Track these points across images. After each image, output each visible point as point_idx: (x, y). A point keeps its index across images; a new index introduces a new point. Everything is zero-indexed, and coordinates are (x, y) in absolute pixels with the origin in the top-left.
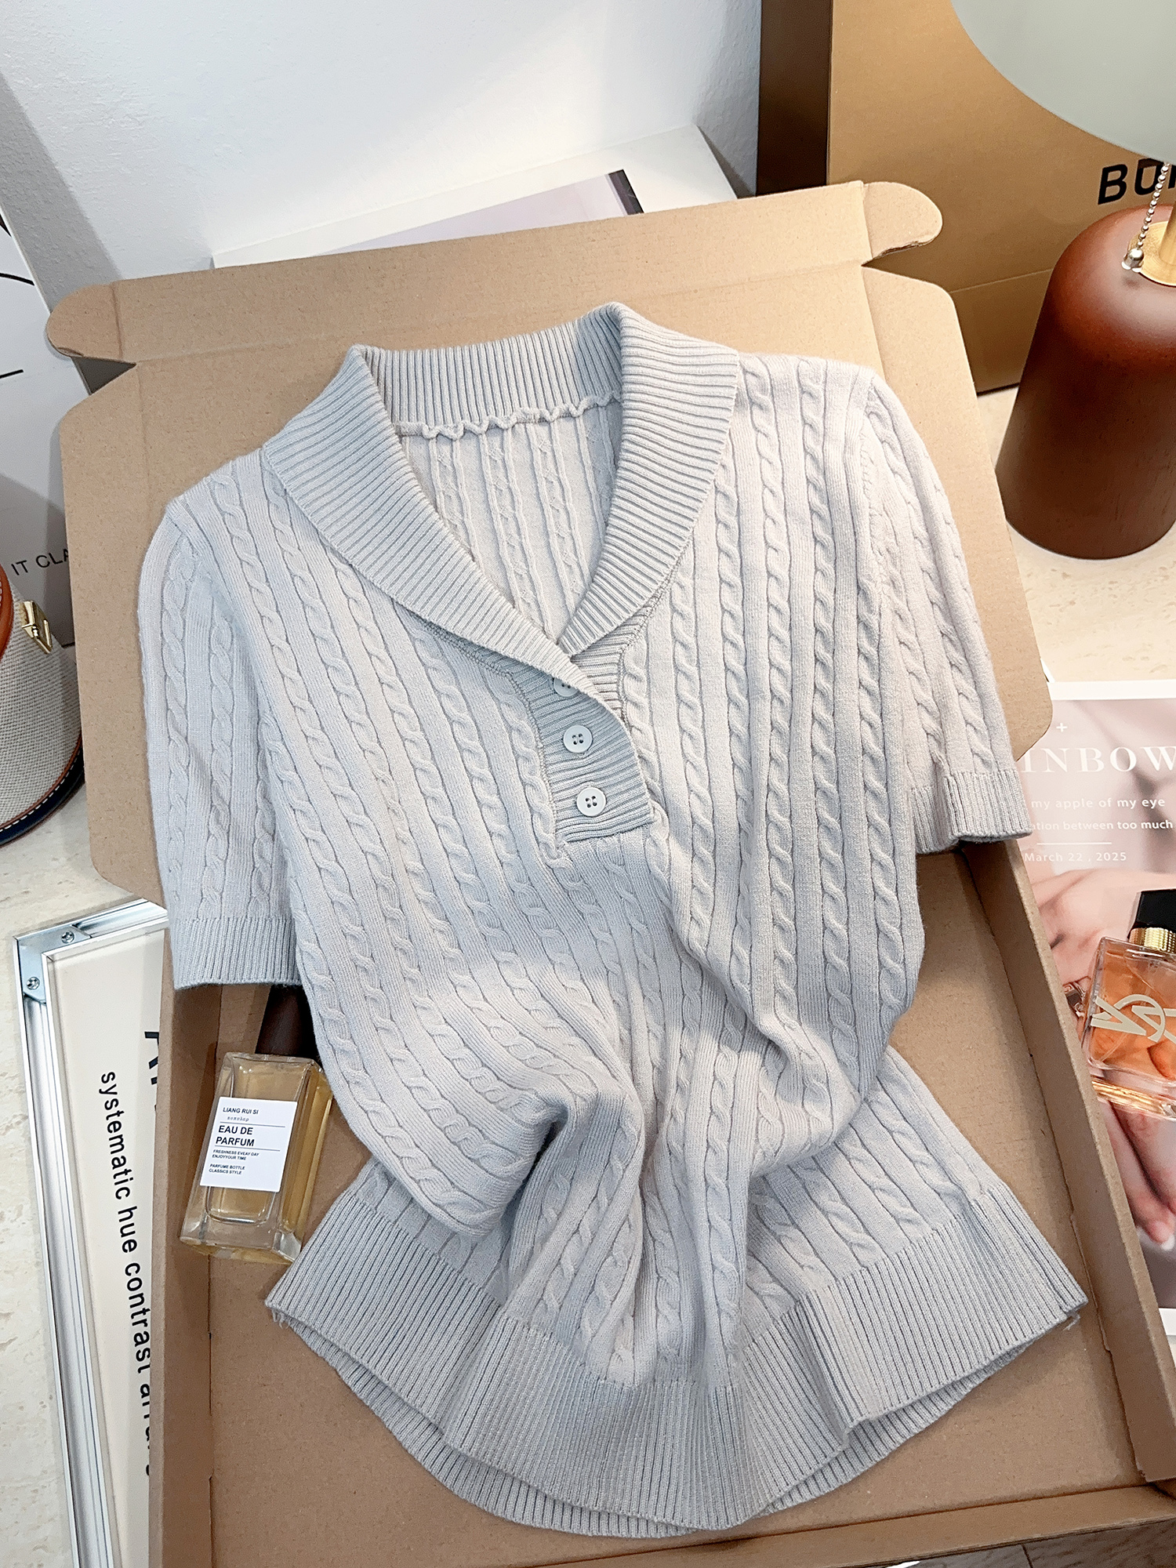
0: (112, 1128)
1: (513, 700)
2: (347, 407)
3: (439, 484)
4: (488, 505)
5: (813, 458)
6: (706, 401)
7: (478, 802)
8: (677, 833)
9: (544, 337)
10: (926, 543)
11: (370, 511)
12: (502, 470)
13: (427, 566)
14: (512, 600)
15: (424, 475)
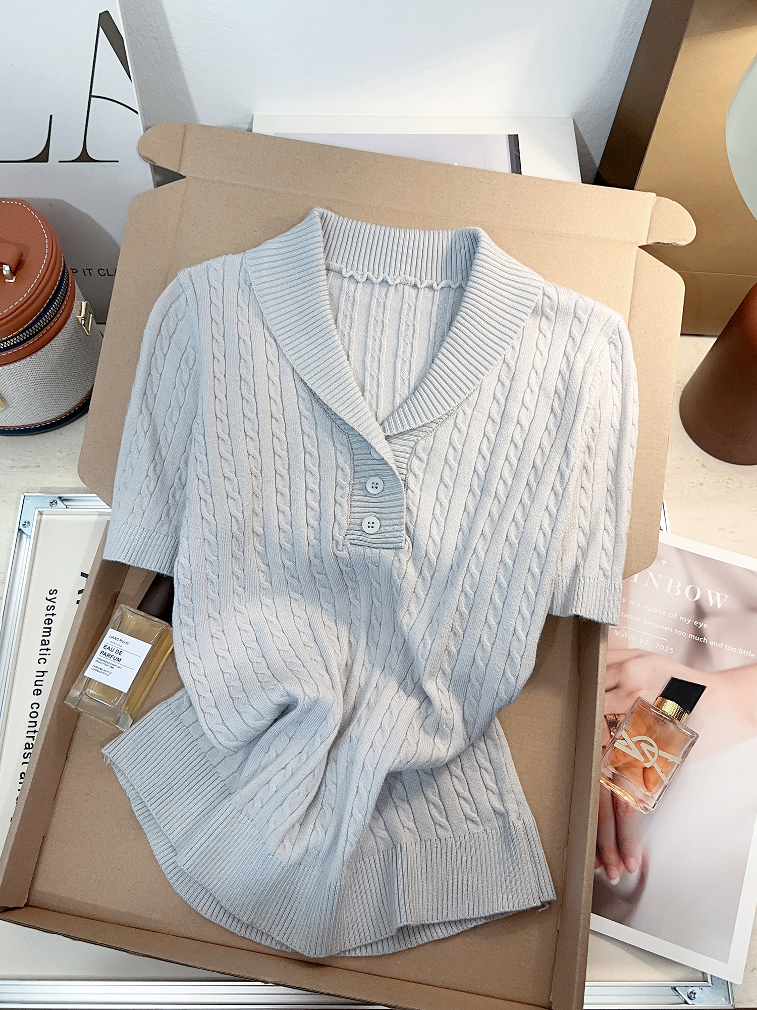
0: (47, 622)
1: (345, 451)
2: (302, 245)
3: (342, 306)
4: (367, 328)
5: (568, 359)
6: (515, 305)
7: (306, 504)
8: (414, 558)
9: (432, 235)
10: (617, 432)
11: (297, 311)
12: (382, 309)
13: (320, 355)
14: (363, 391)
15: (335, 298)
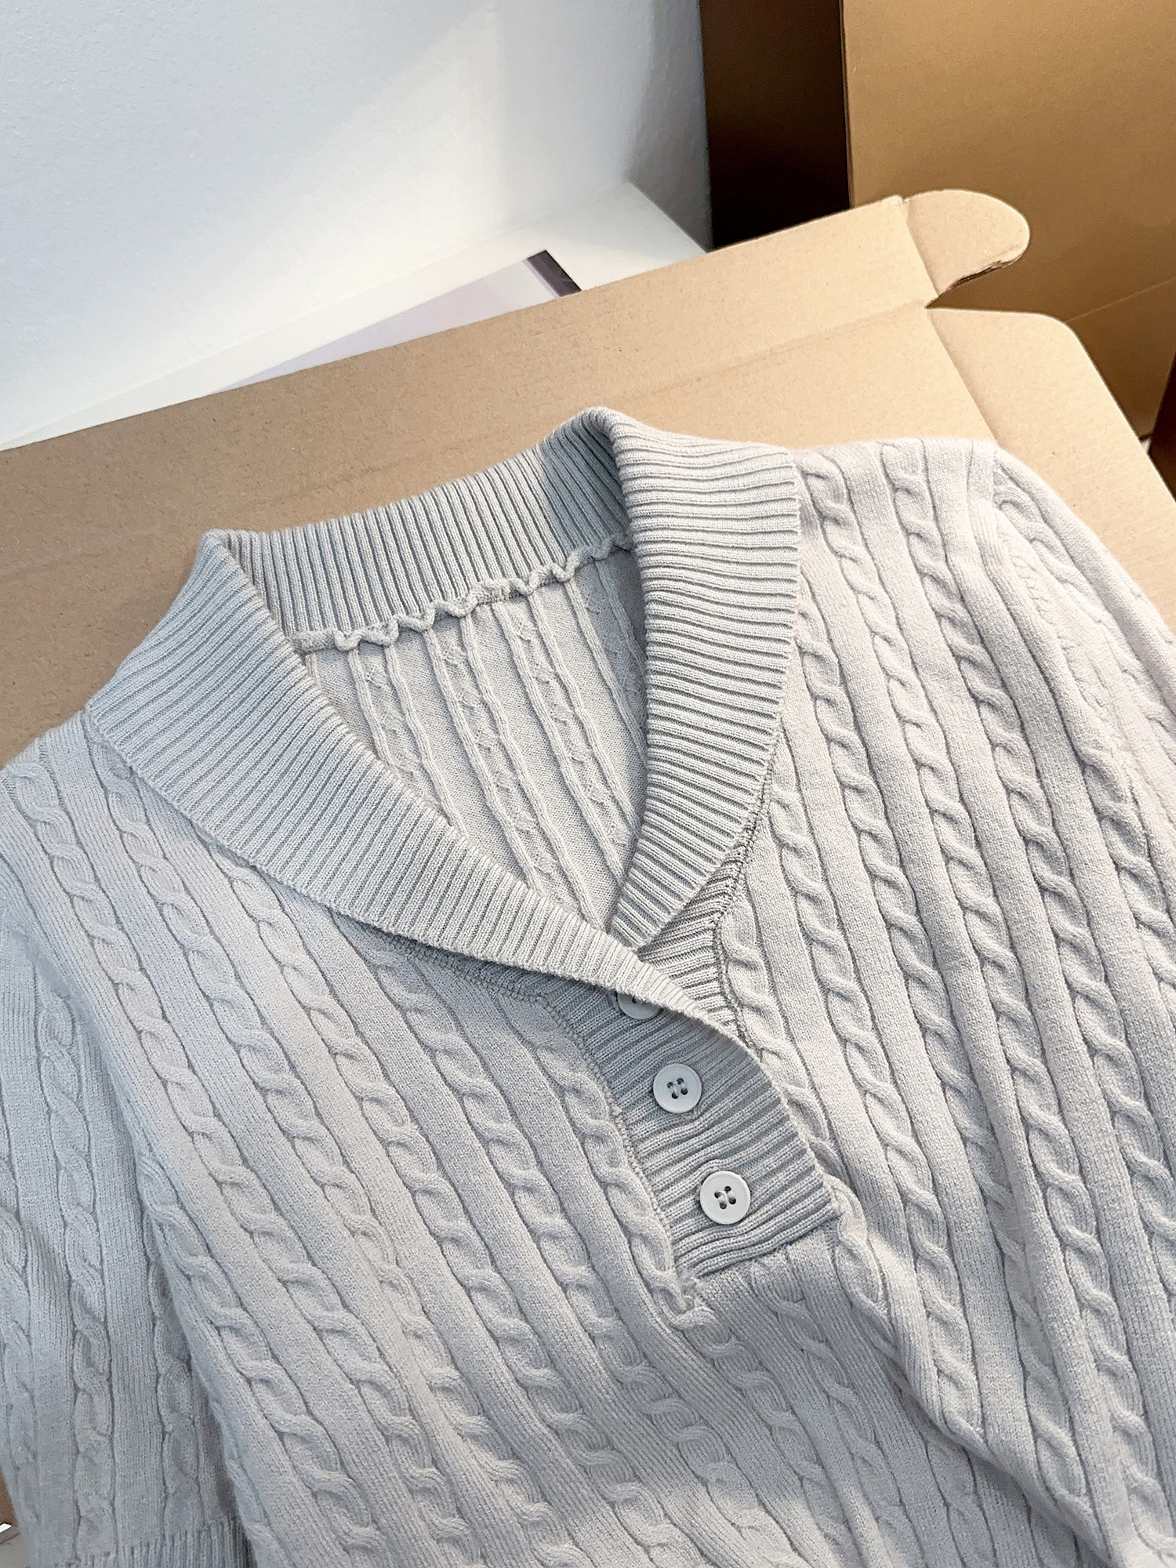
1: (557, 1038)
3: (373, 714)
4: (456, 734)
8: (882, 1225)
9: (495, 476)
11: (273, 777)
12: (468, 678)
13: (378, 847)
14: (521, 874)
15: (349, 707)
